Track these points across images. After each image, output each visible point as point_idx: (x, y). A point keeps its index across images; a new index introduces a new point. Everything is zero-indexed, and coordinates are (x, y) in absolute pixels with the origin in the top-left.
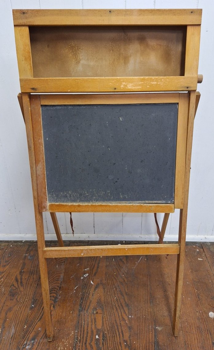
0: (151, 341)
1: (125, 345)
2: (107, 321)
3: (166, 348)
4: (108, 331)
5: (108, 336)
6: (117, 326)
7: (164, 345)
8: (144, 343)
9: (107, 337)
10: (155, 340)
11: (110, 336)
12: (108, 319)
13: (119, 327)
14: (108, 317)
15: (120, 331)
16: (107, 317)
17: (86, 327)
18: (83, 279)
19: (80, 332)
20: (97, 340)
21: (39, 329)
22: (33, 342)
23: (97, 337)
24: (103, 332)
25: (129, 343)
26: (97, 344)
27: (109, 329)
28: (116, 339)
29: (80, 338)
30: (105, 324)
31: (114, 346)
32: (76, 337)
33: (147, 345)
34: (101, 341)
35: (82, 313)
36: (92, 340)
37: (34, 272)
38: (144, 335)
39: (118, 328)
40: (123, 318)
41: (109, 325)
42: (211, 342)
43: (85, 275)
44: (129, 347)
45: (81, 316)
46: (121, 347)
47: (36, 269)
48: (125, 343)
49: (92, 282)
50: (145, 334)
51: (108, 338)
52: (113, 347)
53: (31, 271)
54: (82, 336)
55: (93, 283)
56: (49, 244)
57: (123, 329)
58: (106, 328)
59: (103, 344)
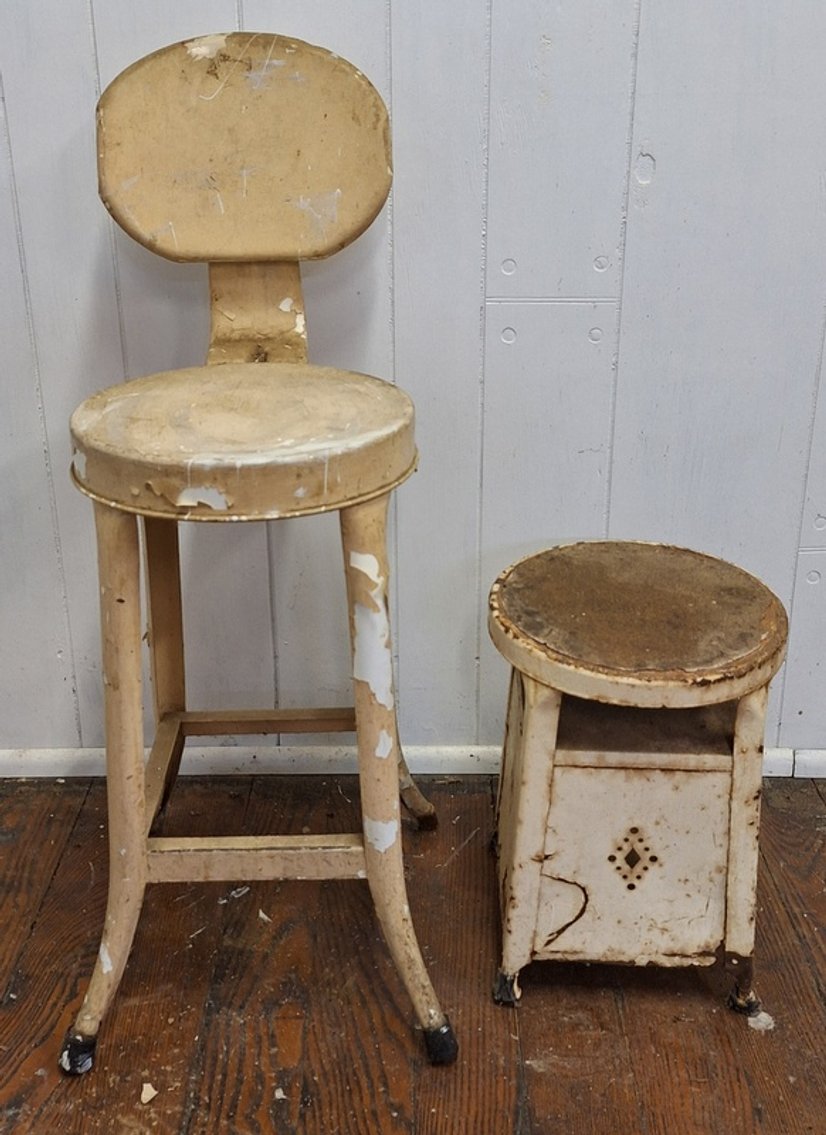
0: (500, 1106)
1: (396, 1118)
2: (321, 1041)
3: (564, 1128)
4: (325, 1074)
5: (324, 1092)
6: (364, 1058)
7: (557, 1118)
8: (473, 1112)
9: (318, 1094)
10: (520, 1104)
11: (333, 1092)
12: (329, 1037)
13: (373, 1063)
14: (328, 1029)
15: (375, 1074)
16: (323, 1029)
17: (233, 1064)
18: (225, 904)
19: (207, 1081)
20: (280, 1103)
21: (39, 1072)
22: (11, 1112)
23: (279, 1094)
24: (304, 1078)
25: (409, 1113)
26: (277, 1117)
27: (328, 1068)
28: (356, 1099)
29: (206, 1098)
30: (312, 1054)
31: (347, 1123)
32: (192, 1095)
33: (486, 1120)
34: (297, 1108)
35: (220, 1018)
36: (258, 1106)
37: (20, 883)
38: (473, 1087)
39: (366, 1066)
40: (389, 1031)
41: (329, 1055)
42: (748, 1106)
43: (234, 892)
44: (409, 1126)
45: (212, 1027)
46: (379, 1126)
47: (26, 875)
48: (395, 1114)
49: (262, 914)
50: (477, 1083)
51: (326, 1100)
52: (343, 1125)
53: (8, 880)
54: (215, 1095)
55: (269, 917)
56: (81, 789)
57: (390, 1069)
58: (316, 1066)
59: (302, 1116)
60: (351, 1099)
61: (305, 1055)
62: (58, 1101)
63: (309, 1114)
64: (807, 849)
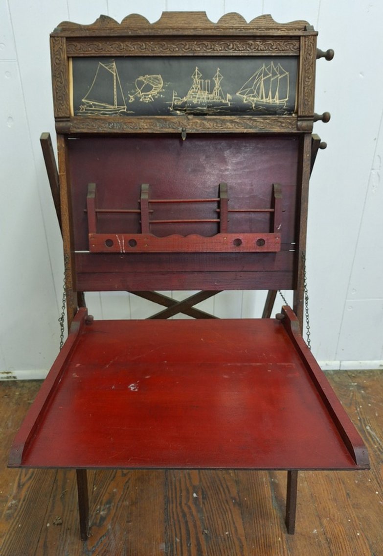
60: (218, 496)
61: (200, 480)
62: (123, 501)
63: (206, 503)
64: (348, 397)
